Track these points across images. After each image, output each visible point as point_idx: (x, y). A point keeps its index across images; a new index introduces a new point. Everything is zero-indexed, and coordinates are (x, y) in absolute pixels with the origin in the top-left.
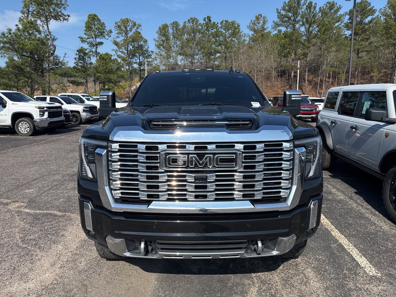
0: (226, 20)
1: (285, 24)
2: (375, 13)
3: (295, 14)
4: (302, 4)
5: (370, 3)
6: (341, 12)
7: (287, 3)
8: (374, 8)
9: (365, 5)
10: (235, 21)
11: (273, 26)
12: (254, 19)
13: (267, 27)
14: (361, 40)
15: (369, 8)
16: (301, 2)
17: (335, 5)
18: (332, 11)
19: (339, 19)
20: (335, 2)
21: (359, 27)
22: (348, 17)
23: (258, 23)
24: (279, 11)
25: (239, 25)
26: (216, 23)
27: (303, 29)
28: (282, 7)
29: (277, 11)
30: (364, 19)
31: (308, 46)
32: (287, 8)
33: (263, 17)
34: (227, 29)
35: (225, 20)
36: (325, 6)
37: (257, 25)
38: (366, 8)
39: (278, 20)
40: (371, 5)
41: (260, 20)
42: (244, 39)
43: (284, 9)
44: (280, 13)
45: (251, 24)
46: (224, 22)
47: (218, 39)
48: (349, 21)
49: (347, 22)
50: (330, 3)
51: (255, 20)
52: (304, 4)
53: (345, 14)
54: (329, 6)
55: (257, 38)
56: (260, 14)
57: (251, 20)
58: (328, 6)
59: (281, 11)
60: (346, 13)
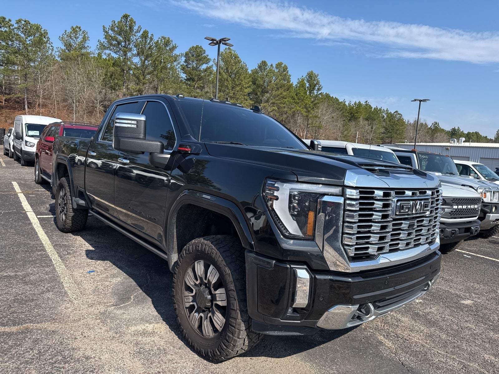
0: (27, 20)
1: (114, 49)
2: (209, 62)
3: (127, 39)
4: (135, 31)
5: (205, 50)
6: (177, 52)
7: (116, 22)
8: (208, 57)
9: (201, 51)
10: (40, 25)
11: (98, 47)
12: (69, 30)
13: (88, 46)
14: (197, 87)
15: (204, 55)
16: (135, 28)
17: (171, 42)
18: (168, 48)
19: (176, 59)
20: (171, 39)
21: (195, 73)
22: (183, 59)
23: (75, 37)
24: (107, 30)
25: (47, 33)
26: (7, 20)
27: (136, 60)
28: (110, 26)
29: (104, 29)
30: (199, 66)
31: (144, 82)
32: (116, 29)
33: (82, 31)
34: (28, 34)
35: (24, 19)
36: (160, 40)
37: (74, 39)
38: (202, 55)
39: (106, 41)
40: (206, 53)
41: (79, 35)
42: (51, 53)
43: (113, 30)
44: (108, 32)
45: (65, 36)
46: (23, 22)
47: (10, 43)
48: (185, 64)
49: (183, 64)
50: (165, 38)
51: (71, 33)
52: (138, 31)
53: (180, 55)
54: (165, 42)
55: (74, 57)
56: (79, 26)
57: (66, 31)
58: (163, 41)
59: (108, 30)
60: (182, 54)
